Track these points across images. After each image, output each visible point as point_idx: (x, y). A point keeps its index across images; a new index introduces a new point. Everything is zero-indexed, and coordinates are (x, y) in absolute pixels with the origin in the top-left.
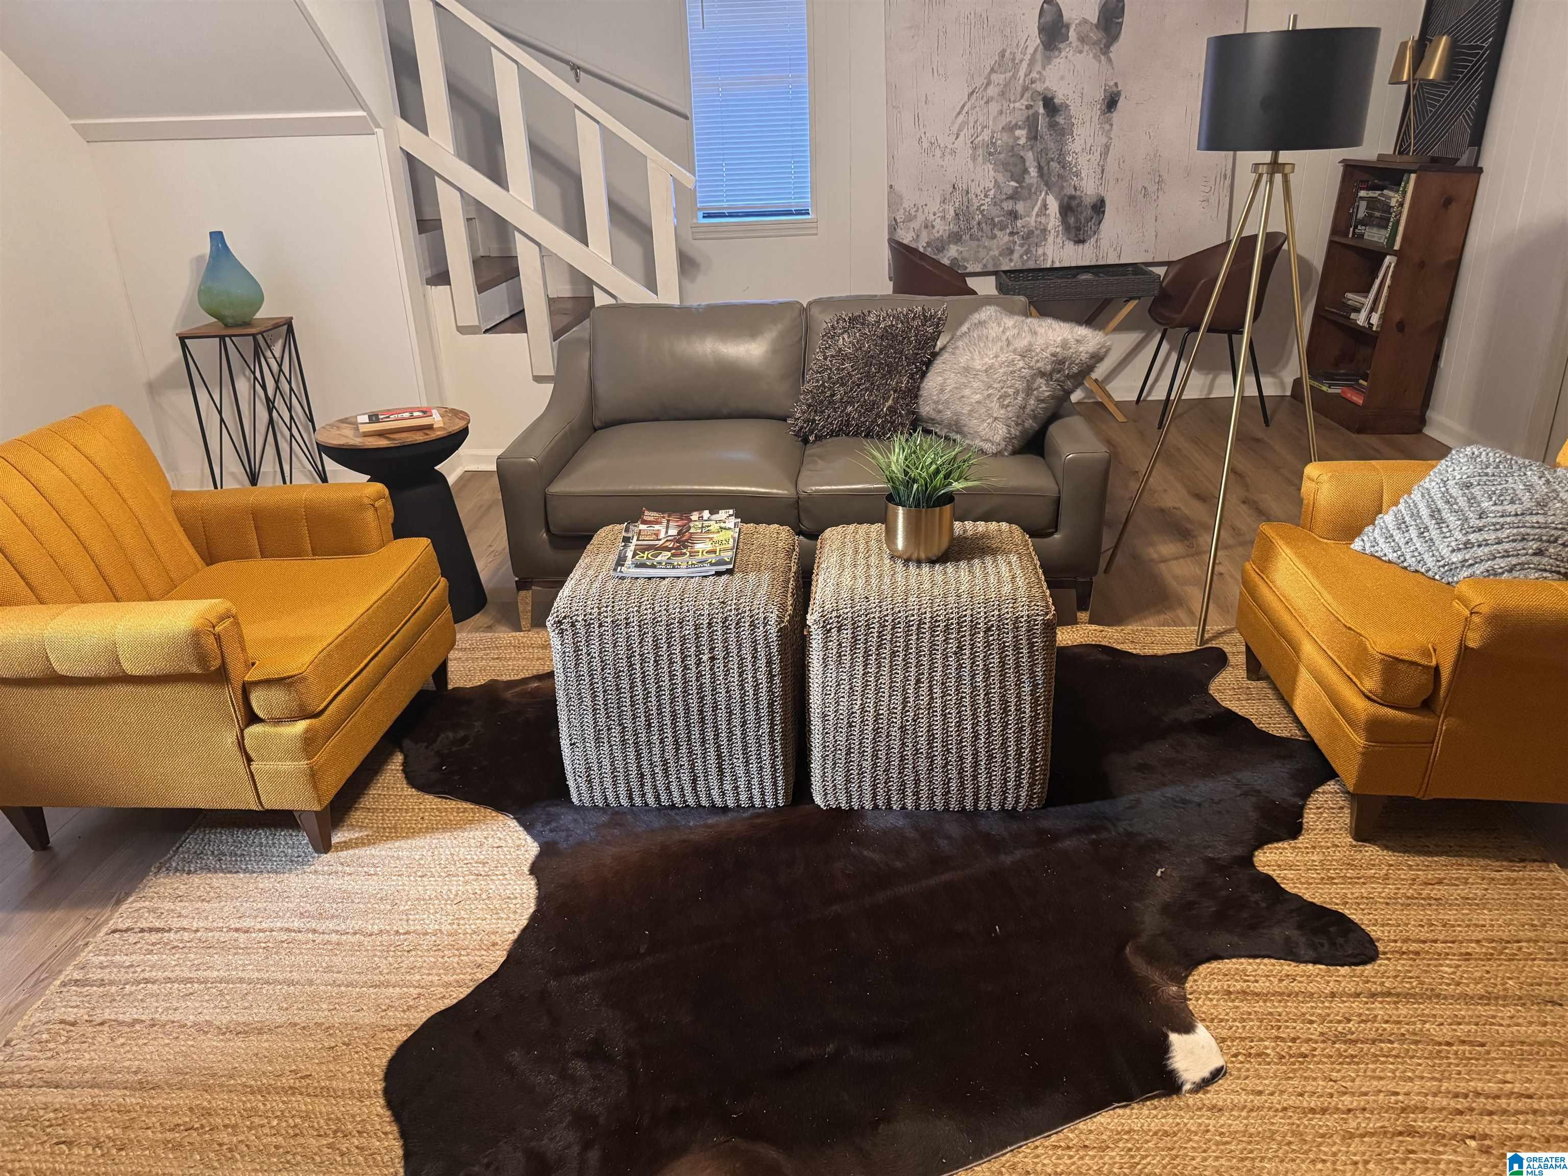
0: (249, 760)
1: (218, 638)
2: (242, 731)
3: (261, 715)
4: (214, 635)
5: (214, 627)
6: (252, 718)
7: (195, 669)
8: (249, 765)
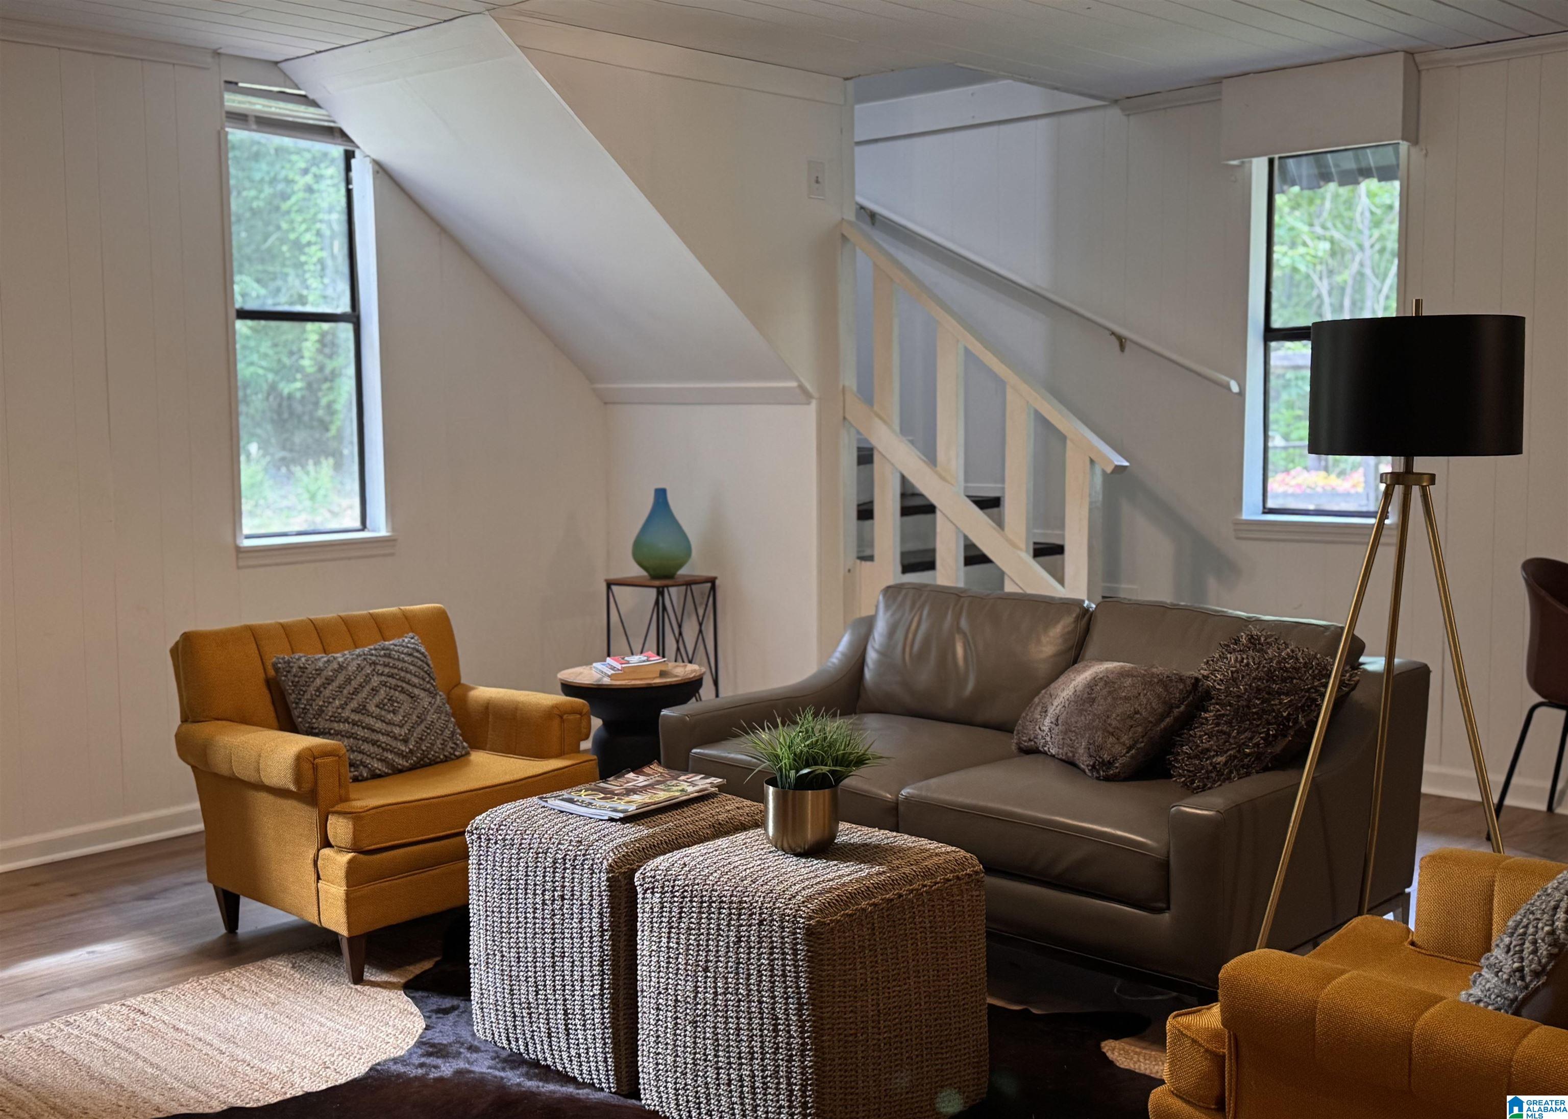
0: (319, 878)
1: (315, 768)
2: (318, 851)
3: (333, 843)
4: (313, 764)
5: (314, 760)
6: (326, 844)
7: (292, 788)
8: (318, 882)
